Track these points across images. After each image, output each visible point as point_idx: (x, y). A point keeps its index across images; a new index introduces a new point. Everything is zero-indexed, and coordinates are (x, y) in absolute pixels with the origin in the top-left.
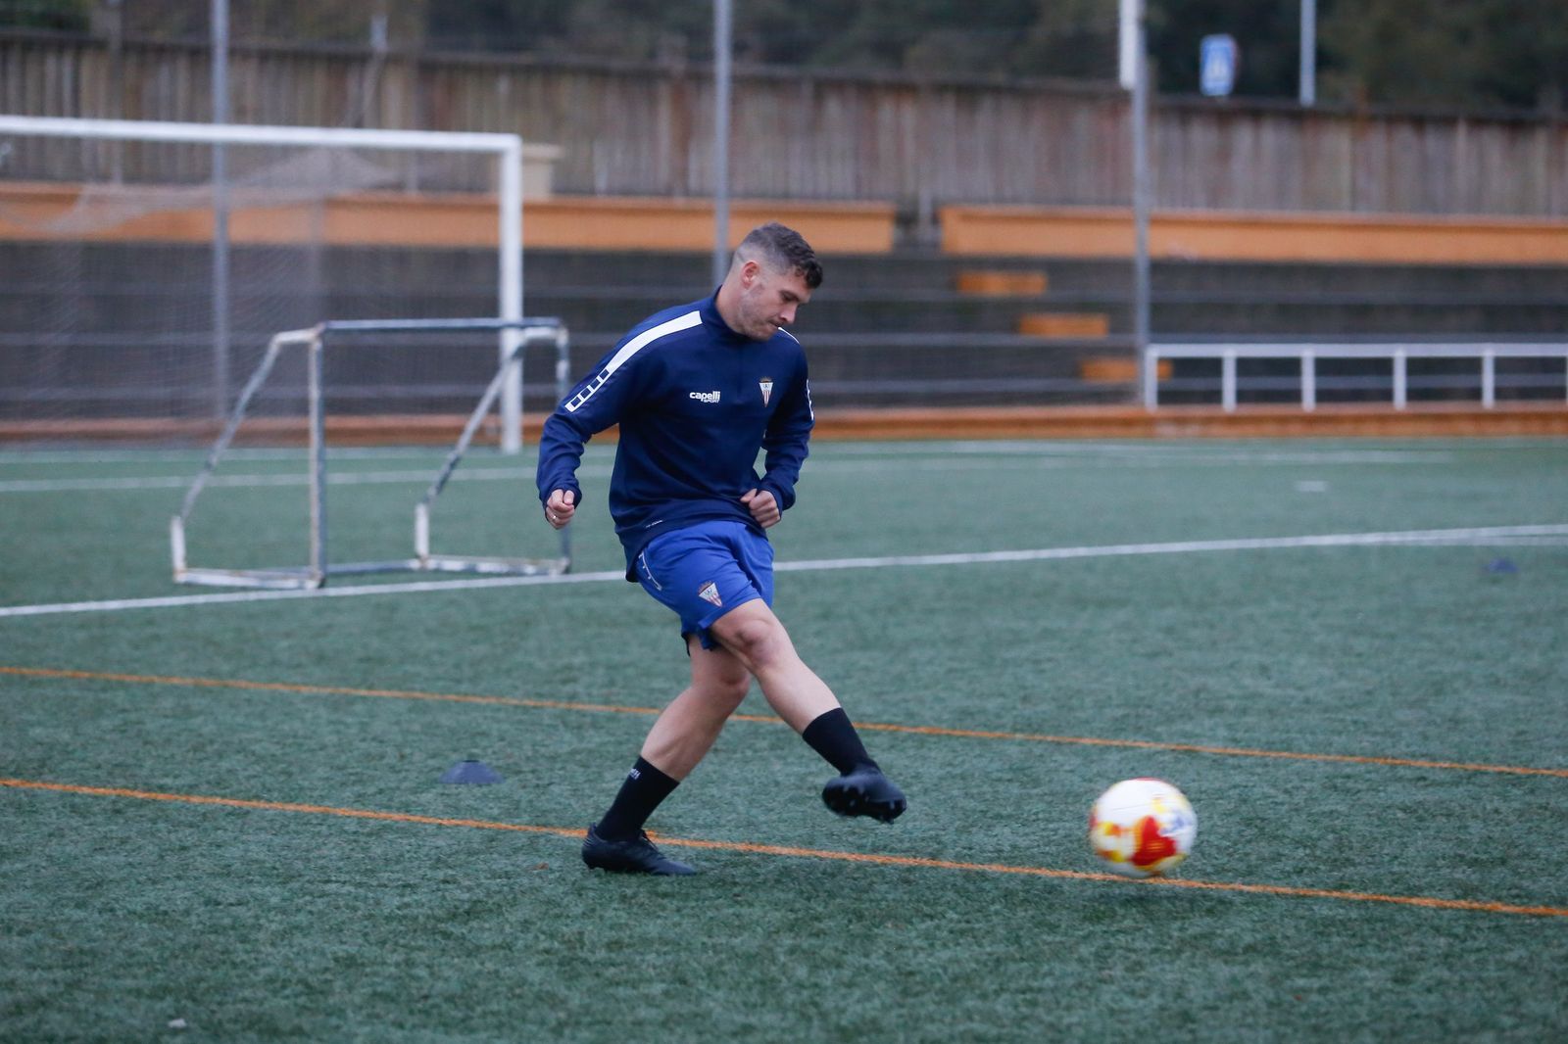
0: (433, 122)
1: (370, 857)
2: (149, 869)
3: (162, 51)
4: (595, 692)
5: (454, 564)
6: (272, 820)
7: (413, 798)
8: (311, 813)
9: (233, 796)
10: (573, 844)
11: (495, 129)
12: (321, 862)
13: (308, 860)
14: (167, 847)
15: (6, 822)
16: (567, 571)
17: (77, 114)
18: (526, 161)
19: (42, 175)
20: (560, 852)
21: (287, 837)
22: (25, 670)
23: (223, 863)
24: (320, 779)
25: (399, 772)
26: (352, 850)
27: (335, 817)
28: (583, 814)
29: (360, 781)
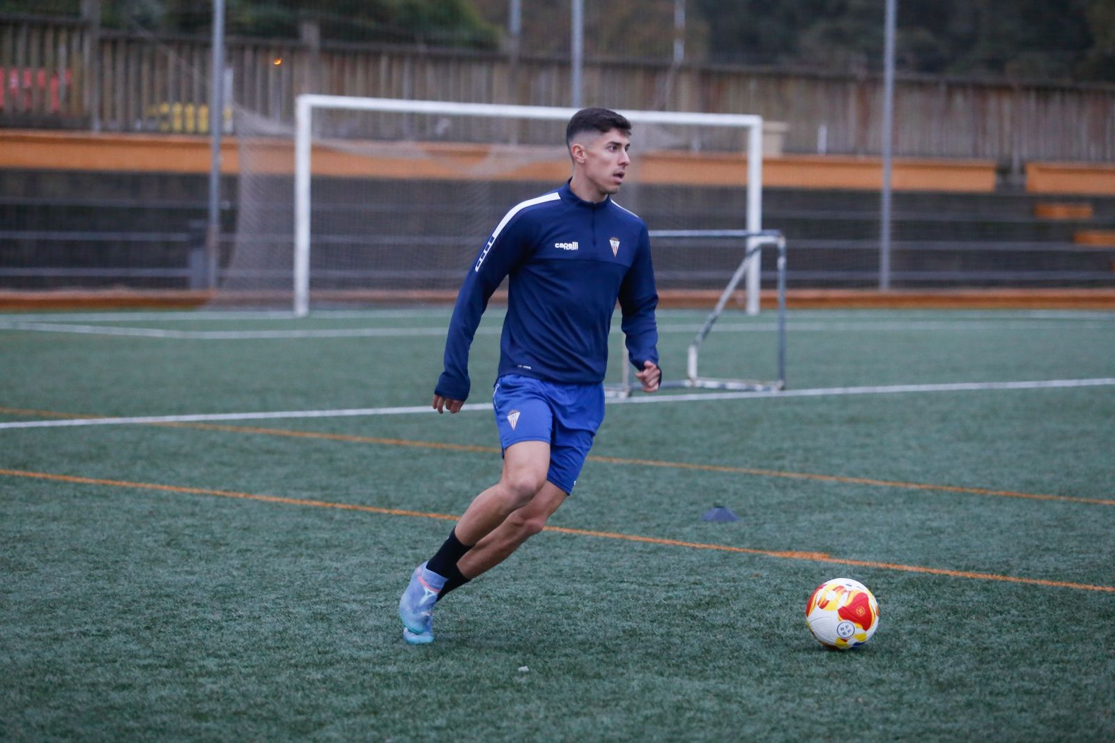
0: (707, 108)
1: (649, 568)
2: (512, 571)
3: (544, 64)
4: (795, 465)
5: (712, 384)
6: (590, 542)
7: (677, 530)
8: (614, 538)
9: (567, 526)
10: (776, 561)
11: (746, 112)
12: (618, 570)
13: (611, 568)
14: (524, 557)
15: (427, 540)
16: (783, 389)
17: (490, 101)
18: (765, 133)
19: (468, 139)
20: (768, 566)
21: (598, 553)
22: (445, 446)
23: (558, 568)
24: (621, 517)
25: (671, 513)
26: (638, 562)
27: (629, 541)
28: (784, 542)
29: (646, 519)
